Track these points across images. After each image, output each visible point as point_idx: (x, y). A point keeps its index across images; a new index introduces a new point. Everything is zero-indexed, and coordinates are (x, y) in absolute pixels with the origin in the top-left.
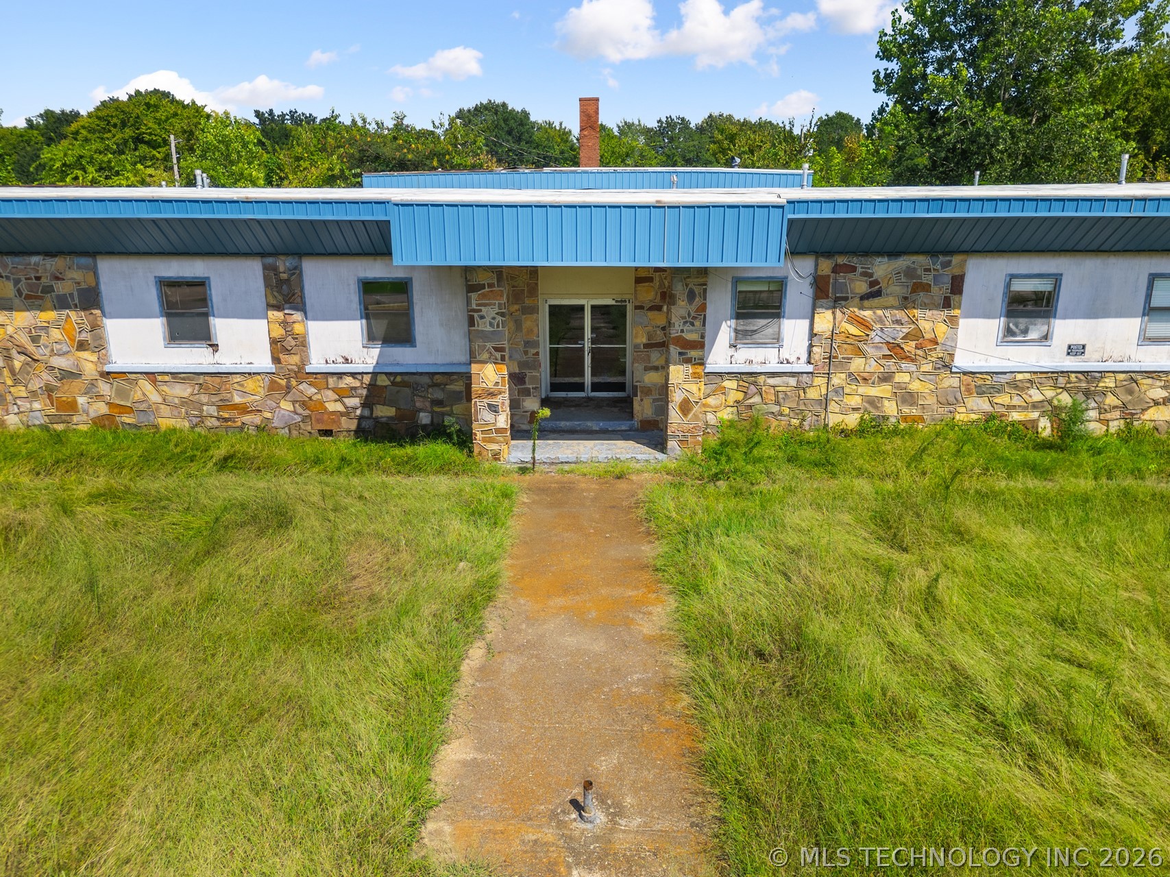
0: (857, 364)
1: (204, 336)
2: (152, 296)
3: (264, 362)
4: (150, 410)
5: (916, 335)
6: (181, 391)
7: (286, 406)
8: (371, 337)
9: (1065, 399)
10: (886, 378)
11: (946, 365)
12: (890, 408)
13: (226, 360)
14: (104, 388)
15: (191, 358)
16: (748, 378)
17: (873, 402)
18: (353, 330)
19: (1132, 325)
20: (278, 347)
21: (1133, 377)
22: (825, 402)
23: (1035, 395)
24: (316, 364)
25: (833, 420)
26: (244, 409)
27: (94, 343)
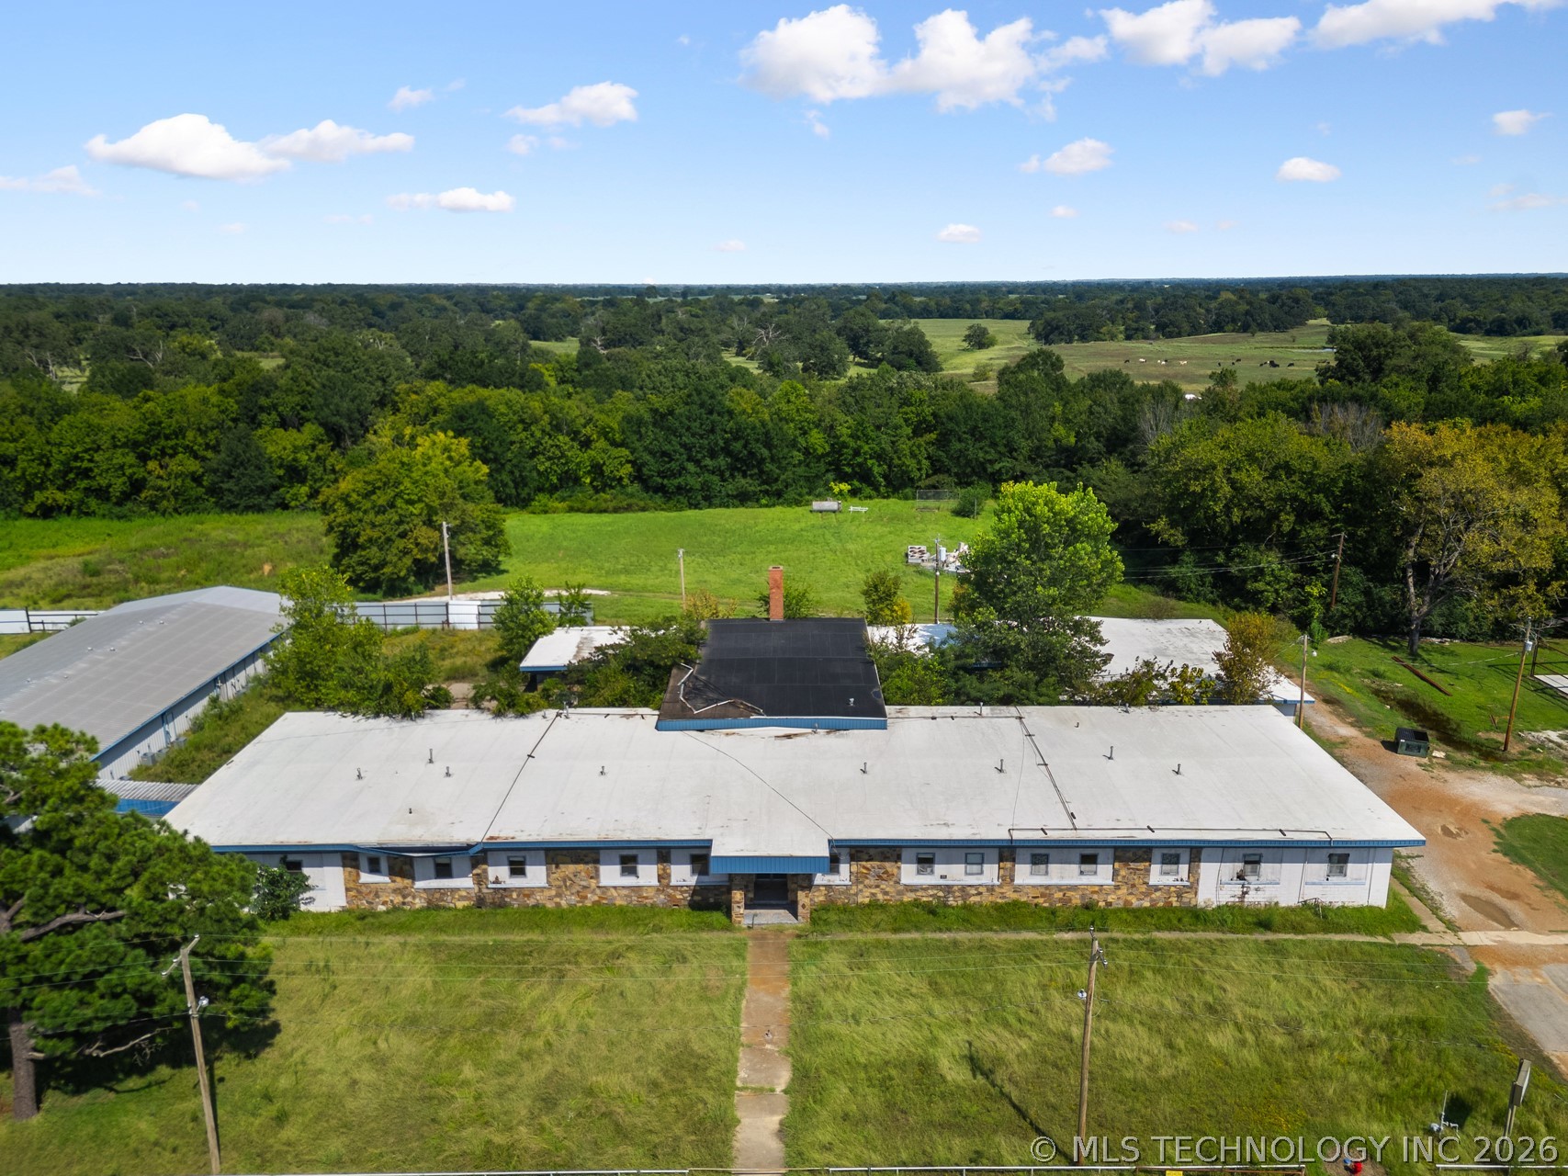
0: (867, 882)
1: (633, 872)
2: (618, 860)
3: (655, 882)
4: (615, 898)
5: (886, 872)
6: (625, 892)
7: (662, 897)
8: (693, 872)
9: (941, 894)
10: (877, 886)
11: (898, 882)
12: (880, 896)
13: (641, 881)
14: (598, 891)
15: (629, 881)
16: (829, 887)
17: (873, 894)
18: (687, 868)
19: (961, 867)
20: (660, 878)
21: (963, 888)
22: (856, 895)
23: (931, 892)
24: (673, 883)
25: (860, 900)
26: (646, 898)
27: (596, 876)
